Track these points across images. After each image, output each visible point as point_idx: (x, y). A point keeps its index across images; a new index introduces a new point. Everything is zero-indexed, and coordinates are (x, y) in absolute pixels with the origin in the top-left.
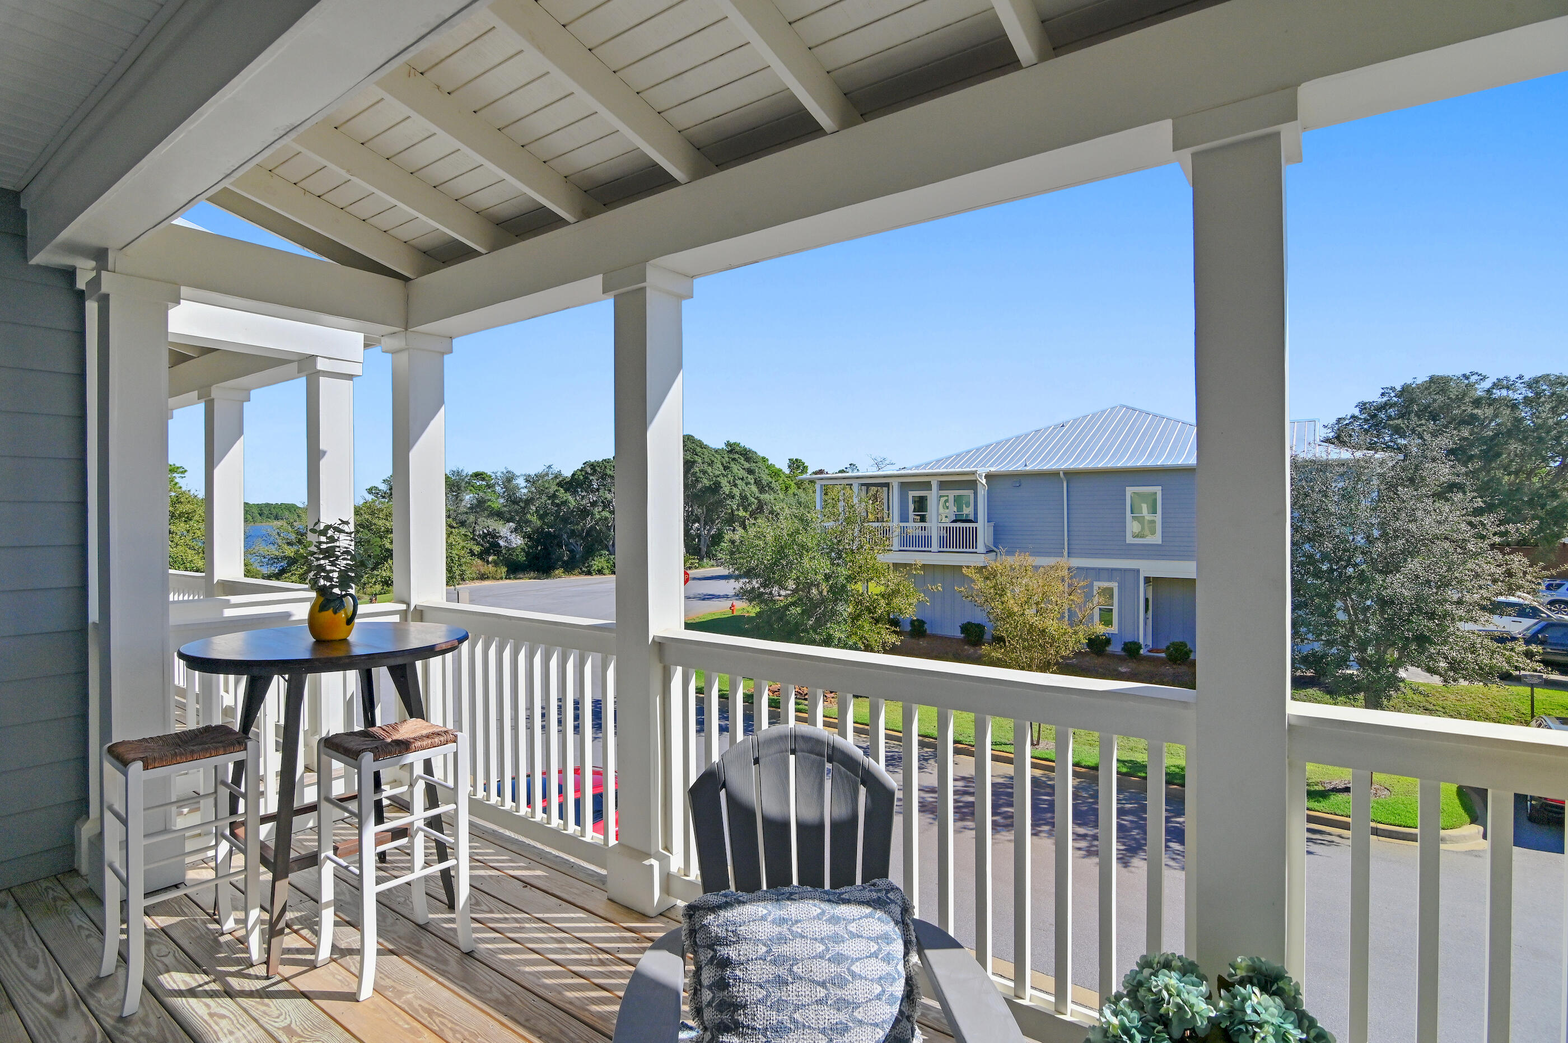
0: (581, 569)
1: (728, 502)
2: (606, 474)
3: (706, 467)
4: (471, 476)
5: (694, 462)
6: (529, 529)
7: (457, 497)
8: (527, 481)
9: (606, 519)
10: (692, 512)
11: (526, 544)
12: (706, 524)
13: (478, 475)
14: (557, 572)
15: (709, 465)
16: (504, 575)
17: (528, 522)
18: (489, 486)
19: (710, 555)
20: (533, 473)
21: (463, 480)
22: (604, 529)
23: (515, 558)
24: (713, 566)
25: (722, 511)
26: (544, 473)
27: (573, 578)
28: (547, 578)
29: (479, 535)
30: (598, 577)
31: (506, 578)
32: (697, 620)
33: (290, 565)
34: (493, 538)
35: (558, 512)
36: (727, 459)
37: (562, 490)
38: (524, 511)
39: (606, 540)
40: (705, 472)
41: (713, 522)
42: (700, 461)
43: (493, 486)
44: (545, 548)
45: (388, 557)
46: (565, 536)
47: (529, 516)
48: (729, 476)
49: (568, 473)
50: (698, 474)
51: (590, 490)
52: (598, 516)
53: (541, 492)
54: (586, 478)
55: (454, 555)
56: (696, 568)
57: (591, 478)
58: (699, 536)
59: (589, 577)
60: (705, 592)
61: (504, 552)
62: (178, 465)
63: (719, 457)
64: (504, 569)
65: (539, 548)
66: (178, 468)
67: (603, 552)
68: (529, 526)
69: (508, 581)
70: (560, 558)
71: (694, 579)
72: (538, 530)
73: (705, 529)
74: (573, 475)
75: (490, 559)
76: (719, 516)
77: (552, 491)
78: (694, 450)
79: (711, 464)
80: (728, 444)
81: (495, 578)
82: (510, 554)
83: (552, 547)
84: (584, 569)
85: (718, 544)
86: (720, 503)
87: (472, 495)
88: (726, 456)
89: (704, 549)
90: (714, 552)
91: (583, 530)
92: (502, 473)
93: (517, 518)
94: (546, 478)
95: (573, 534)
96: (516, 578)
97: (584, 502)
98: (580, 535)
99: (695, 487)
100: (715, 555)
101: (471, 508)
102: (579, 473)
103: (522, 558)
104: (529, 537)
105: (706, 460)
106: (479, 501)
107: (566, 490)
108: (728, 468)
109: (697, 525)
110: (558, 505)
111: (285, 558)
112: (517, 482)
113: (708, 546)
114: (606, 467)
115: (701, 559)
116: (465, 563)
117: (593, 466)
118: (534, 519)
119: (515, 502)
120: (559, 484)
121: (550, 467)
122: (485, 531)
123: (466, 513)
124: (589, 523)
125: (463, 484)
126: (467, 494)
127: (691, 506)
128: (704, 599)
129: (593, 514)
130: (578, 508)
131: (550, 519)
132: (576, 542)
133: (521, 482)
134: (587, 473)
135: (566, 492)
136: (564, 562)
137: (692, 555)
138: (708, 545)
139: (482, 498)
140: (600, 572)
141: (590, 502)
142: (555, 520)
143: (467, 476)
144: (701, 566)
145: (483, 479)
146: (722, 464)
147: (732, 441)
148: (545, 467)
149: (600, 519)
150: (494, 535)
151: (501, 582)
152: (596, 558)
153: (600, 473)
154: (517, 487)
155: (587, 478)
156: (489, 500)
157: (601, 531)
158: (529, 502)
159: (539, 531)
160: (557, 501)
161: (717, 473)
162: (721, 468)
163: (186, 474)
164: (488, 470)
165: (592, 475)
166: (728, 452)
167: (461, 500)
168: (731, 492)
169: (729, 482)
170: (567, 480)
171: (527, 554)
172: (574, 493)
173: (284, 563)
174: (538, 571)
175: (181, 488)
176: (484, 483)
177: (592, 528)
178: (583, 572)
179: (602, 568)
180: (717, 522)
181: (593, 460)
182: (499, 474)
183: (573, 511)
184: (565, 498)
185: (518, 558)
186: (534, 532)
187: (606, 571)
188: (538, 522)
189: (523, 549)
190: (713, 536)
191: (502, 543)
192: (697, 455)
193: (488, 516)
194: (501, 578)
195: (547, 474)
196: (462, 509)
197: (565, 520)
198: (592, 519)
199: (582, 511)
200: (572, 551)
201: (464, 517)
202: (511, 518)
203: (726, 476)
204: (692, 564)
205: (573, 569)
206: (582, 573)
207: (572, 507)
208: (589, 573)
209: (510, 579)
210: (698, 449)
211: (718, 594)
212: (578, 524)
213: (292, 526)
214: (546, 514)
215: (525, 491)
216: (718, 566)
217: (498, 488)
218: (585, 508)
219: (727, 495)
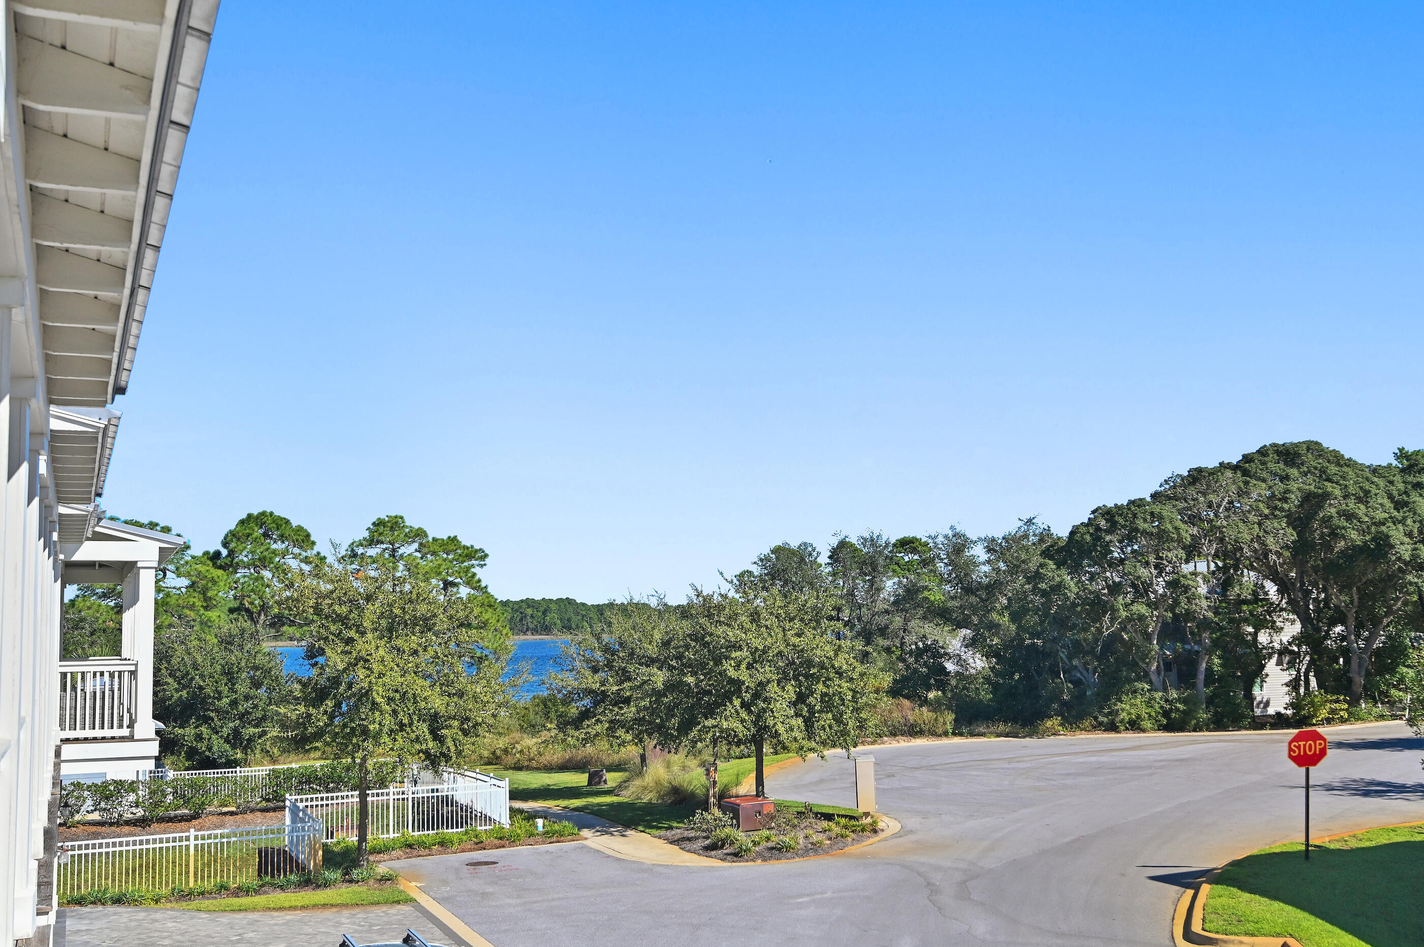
0: (1096, 718)
1: (1409, 578)
2: (1137, 530)
3: (1351, 504)
4: (894, 545)
5: (1326, 496)
6: (996, 641)
7: (872, 582)
8: (989, 550)
9: (1141, 618)
10: (1327, 601)
11: (992, 669)
12: (1360, 626)
13: (906, 544)
14: (1049, 723)
15: (1359, 500)
16: (949, 728)
17: (993, 627)
18: (925, 563)
19: (1375, 694)
20: (999, 534)
21: (881, 553)
22: (1139, 638)
23: (972, 694)
24: (1382, 717)
25: (1398, 598)
26: (1020, 533)
27: (1082, 736)
28: (1030, 735)
29: (911, 653)
30: (1130, 735)
31: (954, 734)
32: (1354, 844)
33: (596, 704)
34: (934, 657)
35: (1047, 606)
36: (1401, 486)
37: (1051, 565)
38: (986, 606)
39: (1143, 660)
40: (1349, 516)
41: (1376, 622)
42: (1337, 492)
43: (932, 561)
44: (1027, 677)
45: (733, 694)
46: (1063, 655)
47: (995, 616)
48: (1409, 522)
49: (1062, 531)
50: (1336, 521)
51: (1103, 559)
52: (1124, 614)
53: (1014, 569)
54: (1097, 538)
55: (844, 690)
56: (1343, 721)
57: (1108, 538)
58: (1346, 652)
59: (1113, 735)
60: (1368, 777)
61: (953, 682)
62: (477, 547)
63: (1381, 483)
64: (950, 717)
65: (1017, 677)
66: (476, 551)
67: (1138, 685)
68: (996, 634)
69: (957, 740)
70: (1056, 696)
71: (1340, 745)
72: (1012, 641)
73: (1358, 636)
74: (1072, 533)
75: (931, 695)
76: (1389, 608)
77: (1032, 566)
78: (1323, 471)
79: (1364, 498)
80: (1402, 454)
81: (933, 734)
82: (965, 688)
83: (1039, 674)
84: (1101, 719)
85: (1392, 670)
86: (1391, 581)
87: (896, 580)
88: (1398, 478)
89: (1360, 681)
90: (1384, 688)
91: (1096, 640)
92: (946, 537)
93: (975, 620)
94: (1024, 542)
95: (1077, 649)
96: (972, 735)
97: (1093, 587)
98: (1092, 652)
99: (1329, 548)
100: (1386, 694)
101: (895, 603)
102: (1083, 530)
103: (986, 695)
104: (997, 655)
105: (1351, 490)
106: (908, 591)
107: (1059, 565)
108: (1406, 504)
109: (1339, 629)
110: (1044, 594)
111: (589, 692)
112: (972, 552)
113: (1368, 674)
114: (1135, 515)
115: (1354, 702)
116: (866, 704)
117: (1108, 514)
118: (1005, 620)
119: (969, 590)
120: (1046, 554)
121: (1030, 522)
122: (921, 645)
123: (887, 612)
124: (1107, 627)
125: (881, 561)
126: (889, 578)
127: (1325, 590)
128: (1367, 794)
129: (1114, 610)
130: (1085, 601)
131: (1032, 620)
132: (1086, 664)
133: (979, 552)
134: (1098, 529)
135: (1058, 568)
136: (1064, 704)
137: (1333, 693)
138: (1367, 671)
139: (914, 585)
140: (1134, 725)
141: (1108, 587)
142: (1042, 622)
143: (887, 545)
144: (1354, 717)
145: (914, 551)
146: (1391, 497)
147: (1410, 448)
148: (1020, 523)
149: (1129, 619)
150: (934, 652)
151: (945, 741)
152: (1124, 698)
153: (1124, 527)
154: (973, 563)
155: (1099, 538)
156: (926, 588)
157: (1133, 644)
158: (993, 588)
159: (1014, 643)
160: (1043, 586)
161: (1380, 515)
162: (1388, 504)
163: (487, 561)
164: (921, 534)
165: (1109, 531)
166: (1402, 470)
167: (879, 590)
168: (1414, 557)
169: (1410, 535)
170: (1061, 544)
171: (995, 688)
172: (1075, 570)
173: (587, 702)
174: (1014, 720)
175: (479, 581)
176: (916, 557)
177: (1115, 637)
178: (1101, 724)
179: (1139, 717)
180: (1385, 621)
181: (1110, 504)
182: (940, 539)
183: (1074, 605)
184: (1058, 579)
185: (978, 694)
186: (1006, 646)
187: (1147, 724)
188: (1013, 627)
189: (987, 680)
190: (1378, 653)
191: (950, 666)
192: (1329, 480)
193: (924, 618)
194: (946, 734)
195: (1026, 536)
196: (880, 606)
197: (1061, 622)
198: (1112, 620)
199: (1092, 604)
200: (1077, 683)
201: (883, 620)
202: (965, 620)
203: (1403, 521)
204: (1333, 711)
205: (1080, 717)
206: (1098, 726)
207: (1072, 596)
208: (1112, 727)
209: (961, 734)
210: (1333, 469)
211: (1400, 781)
212: (1085, 630)
213: (599, 639)
214: (1024, 611)
215: (986, 568)
216: (1395, 717)
217: (940, 566)
218: (1098, 597)
219: (1406, 563)
